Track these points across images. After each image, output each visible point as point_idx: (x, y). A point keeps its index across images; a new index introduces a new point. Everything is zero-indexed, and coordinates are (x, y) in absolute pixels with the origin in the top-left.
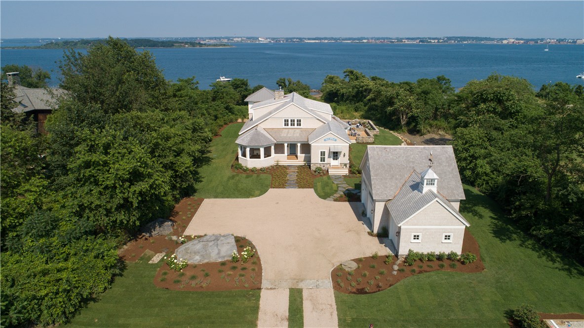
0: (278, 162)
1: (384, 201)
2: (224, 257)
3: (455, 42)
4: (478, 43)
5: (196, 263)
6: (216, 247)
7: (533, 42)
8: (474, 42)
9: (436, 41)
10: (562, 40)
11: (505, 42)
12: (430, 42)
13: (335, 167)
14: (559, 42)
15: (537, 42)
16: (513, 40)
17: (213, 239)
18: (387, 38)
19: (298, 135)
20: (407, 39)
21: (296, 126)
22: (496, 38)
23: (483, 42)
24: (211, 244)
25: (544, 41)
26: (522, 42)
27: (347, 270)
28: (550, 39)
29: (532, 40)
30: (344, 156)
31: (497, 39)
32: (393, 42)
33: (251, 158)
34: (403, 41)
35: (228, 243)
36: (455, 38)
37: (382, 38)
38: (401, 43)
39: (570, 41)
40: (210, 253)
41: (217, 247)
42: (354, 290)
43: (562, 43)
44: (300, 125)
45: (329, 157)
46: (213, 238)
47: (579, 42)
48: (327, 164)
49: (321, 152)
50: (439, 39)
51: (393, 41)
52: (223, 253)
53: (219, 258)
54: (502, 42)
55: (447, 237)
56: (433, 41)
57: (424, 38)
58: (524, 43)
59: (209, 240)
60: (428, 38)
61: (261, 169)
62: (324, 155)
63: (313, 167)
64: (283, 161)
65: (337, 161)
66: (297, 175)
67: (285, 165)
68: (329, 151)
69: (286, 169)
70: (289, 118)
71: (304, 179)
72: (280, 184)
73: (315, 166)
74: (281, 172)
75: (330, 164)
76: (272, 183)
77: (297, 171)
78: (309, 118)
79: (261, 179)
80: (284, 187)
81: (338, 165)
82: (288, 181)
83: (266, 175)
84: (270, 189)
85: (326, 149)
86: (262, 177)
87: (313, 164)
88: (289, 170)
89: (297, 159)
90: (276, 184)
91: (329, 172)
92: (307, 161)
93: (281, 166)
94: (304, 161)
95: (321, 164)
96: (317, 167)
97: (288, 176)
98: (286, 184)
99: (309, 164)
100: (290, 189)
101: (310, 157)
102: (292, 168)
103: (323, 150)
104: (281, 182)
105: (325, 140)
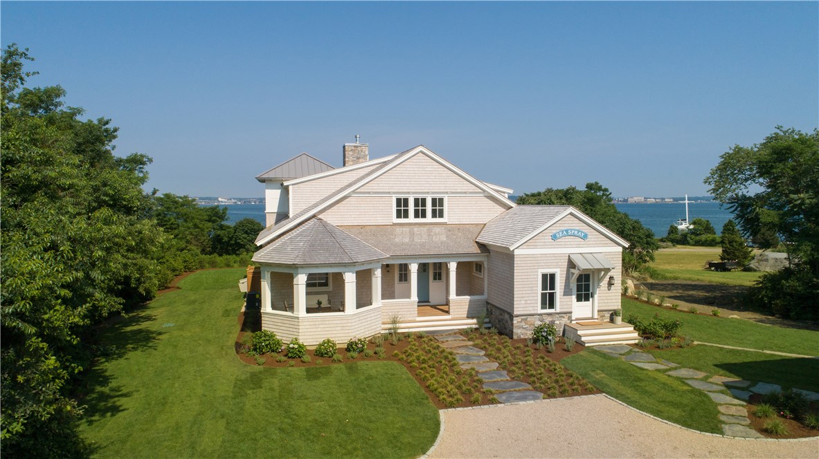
0: (394, 322)
13: (587, 323)
19: (444, 238)
21: (429, 218)
30: (610, 284)
44: (441, 216)
45: (567, 292)
48: (561, 314)
49: (544, 276)
61: (351, 347)
62: (553, 287)
63: (519, 327)
64: (409, 319)
65: (589, 303)
66: (486, 355)
67: (419, 332)
68: (568, 271)
69: (431, 340)
70: (409, 193)
71: (531, 366)
72: (464, 388)
73: (526, 324)
74: (423, 349)
75: (571, 313)
76: (428, 387)
77: (471, 343)
78: (465, 193)
79: (370, 378)
80: (489, 399)
81: (596, 316)
82: (480, 377)
83: (377, 362)
84: (443, 414)
85: (557, 266)
86: (373, 372)
87: (519, 319)
88: (443, 342)
89: (447, 312)
90: (449, 389)
91: (583, 339)
92: (477, 318)
93: (407, 335)
94: (469, 317)
95: (545, 317)
96: (533, 327)
97: (457, 359)
98: (485, 388)
99: (489, 325)
100: (521, 403)
101: (488, 303)
102: (450, 339)
103: (549, 271)
104: (461, 382)
105: (554, 237)
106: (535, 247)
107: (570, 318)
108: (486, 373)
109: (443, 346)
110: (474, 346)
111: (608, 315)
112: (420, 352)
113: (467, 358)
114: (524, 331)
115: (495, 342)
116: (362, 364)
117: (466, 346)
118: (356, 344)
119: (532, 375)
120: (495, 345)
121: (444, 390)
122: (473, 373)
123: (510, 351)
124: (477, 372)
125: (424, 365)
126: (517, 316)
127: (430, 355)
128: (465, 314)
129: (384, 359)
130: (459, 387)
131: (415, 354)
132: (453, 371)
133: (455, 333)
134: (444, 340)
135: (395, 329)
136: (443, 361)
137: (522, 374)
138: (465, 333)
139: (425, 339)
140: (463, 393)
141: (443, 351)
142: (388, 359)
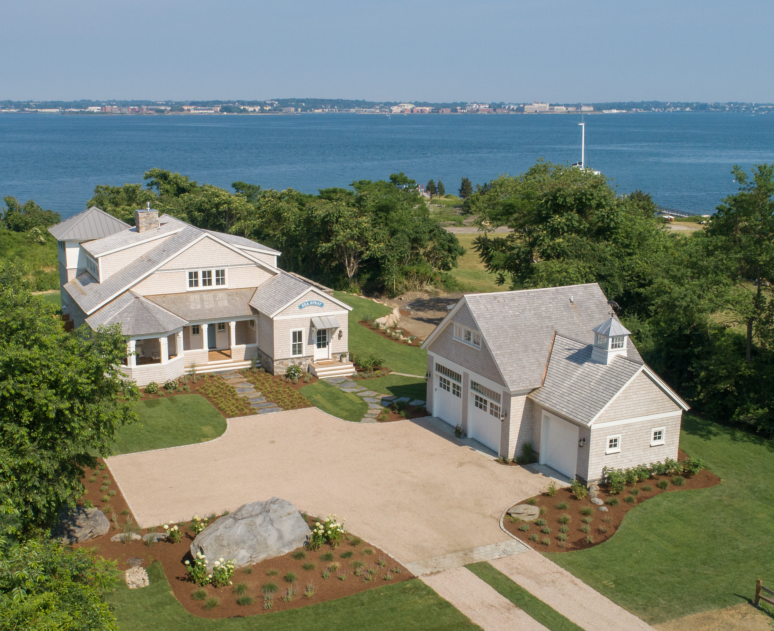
0: (193, 366)
1: (524, 394)
2: (290, 543)
3: (296, 110)
4: (344, 112)
5: (244, 564)
6: (270, 527)
7: (449, 110)
8: (336, 110)
9: (257, 108)
10: (500, 106)
11: (396, 110)
12: (245, 110)
13: (323, 363)
14: (495, 110)
15: (456, 111)
16: (410, 107)
17: (259, 511)
18: (148, 103)
19: (226, 303)
20: (192, 104)
21: (214, 286)
22: (376, 101)
23: (353, 111)
24: (259, 520)
25: (468, 108)
26: (428, 109)
27: (527, 519)
28: (477, 104)
29: (445, 106)
30: (340, 336)
31: (378, 104)
32: (162, 111)
33: (138, 363)
34: (186, 108)
35: (289, 514)
36: (297, 103)
37: (133, 103)
38: (182, 114)
39: (512, 107)
40: (265, 539)
41: (272, 525)
42: (570, 545)
43: (499, 111)
44: (223, 283)
45: (310, 342)
46: (258, 509)
47: (528, 109)
48: (307, 357)
49: (294, 333)
50: (262, 104)
51: (163, 108)
52: (288, 537)
53: (284, 546)
54: (391, 111)
55: (658, 435)
56: (251, 109)
57: (229, 102)
58: (433, 111)
59: (253, 513)
60: (238, 101)
61: (167, 387)
62: (300, 339)
63: (278, 368)
64: (203, 363)
65: (325, 349)
66: (254, 388)
67: (210, 373)
68: (310, 329)
69: (219, 378)
70: (198, 268)
71: (280, 393)
72: (240, 407)
73: (283, 365)
74: (215, 385)
75: (313, 356)
76: (220, 408)
77: (246, 379)
78: (241, 265)
79: (185, 405)
80: (253, 412)
81: (330, 357)
82: (249, 401)
83: (186, 395)
84: (228, 420)
85: (303, 326)
86: (186, 401)
87: (278, 362)
88: (227, 380)
89: (230, 356)
90: (231, 408)
91: (318, 374)
92: (252, 360)
93: (202, 376)
94: (246, 360)
95: (295, 360)
96: (286, 367)
97: (237, 391)
98: (252, 407)
99: (260, 365)
100: (269, 413)
101: (259, 349)
102: (232, 377)
103: (297, 330)
104: (238, 405)
105: (301, 307)
106: (288, 314)
107: (312, 360)
108: (253, 398)
109: (227, 382)
110: (248, 381)
111: (338, 356)
112: (213, 388)
113: (243, 390)
114: (281, 370)
115: (262, 379)
116: (178, 397)
117: (243, 382)
118: (171, 384)
119: (279, 399)
120: (261, 380)
121: (229, 409)
122: (246, 399)
123: (270, 385)
124: (248, 398)
125: (216, 396)
126: (276, 360)
127: (219, 390)
128: (242, 357)
129: (190, 393)
130: (237, 407)
131: (210, 389)
132: (234, 399)
133: (236, 373)
134: (228, 378)
135: (194, 371)
136: (228, 393)
137: (274, 398)
138: (242, 372)
139: (215, 378)
140: (239, 410)
141: (227, 386)
142: (193, 392)
